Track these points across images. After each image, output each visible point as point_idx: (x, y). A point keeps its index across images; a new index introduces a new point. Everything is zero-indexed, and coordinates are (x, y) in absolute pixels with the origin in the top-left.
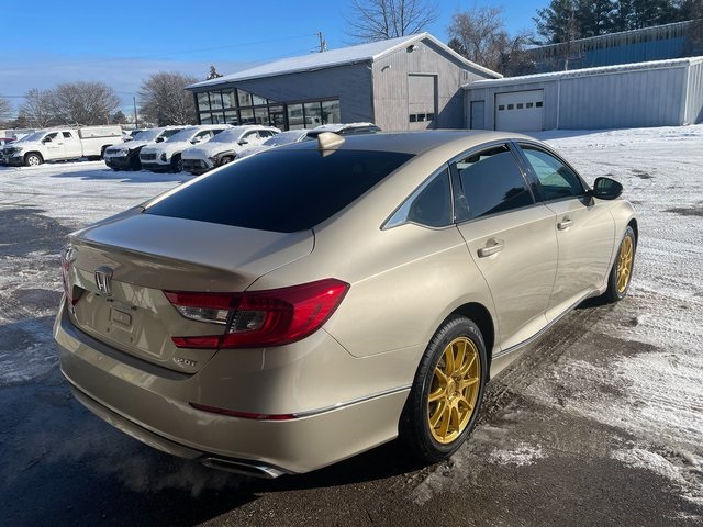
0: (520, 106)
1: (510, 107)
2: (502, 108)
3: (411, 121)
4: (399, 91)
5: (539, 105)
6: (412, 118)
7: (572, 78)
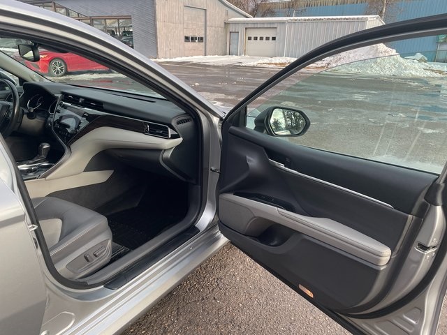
0: (261, 39)
1: (256, 39)
2: (250, 39)
3: (185, 41)
4: (177, 17)
5: (274, 39)
6: (187, 38)
7: (295, 22)
